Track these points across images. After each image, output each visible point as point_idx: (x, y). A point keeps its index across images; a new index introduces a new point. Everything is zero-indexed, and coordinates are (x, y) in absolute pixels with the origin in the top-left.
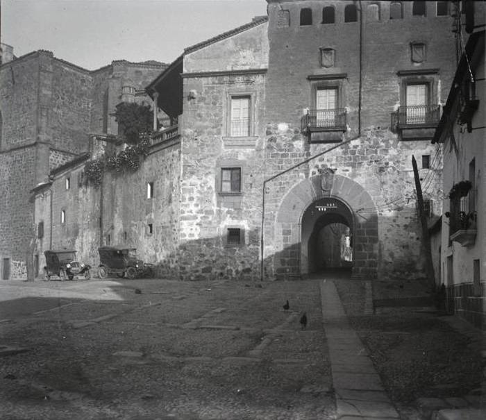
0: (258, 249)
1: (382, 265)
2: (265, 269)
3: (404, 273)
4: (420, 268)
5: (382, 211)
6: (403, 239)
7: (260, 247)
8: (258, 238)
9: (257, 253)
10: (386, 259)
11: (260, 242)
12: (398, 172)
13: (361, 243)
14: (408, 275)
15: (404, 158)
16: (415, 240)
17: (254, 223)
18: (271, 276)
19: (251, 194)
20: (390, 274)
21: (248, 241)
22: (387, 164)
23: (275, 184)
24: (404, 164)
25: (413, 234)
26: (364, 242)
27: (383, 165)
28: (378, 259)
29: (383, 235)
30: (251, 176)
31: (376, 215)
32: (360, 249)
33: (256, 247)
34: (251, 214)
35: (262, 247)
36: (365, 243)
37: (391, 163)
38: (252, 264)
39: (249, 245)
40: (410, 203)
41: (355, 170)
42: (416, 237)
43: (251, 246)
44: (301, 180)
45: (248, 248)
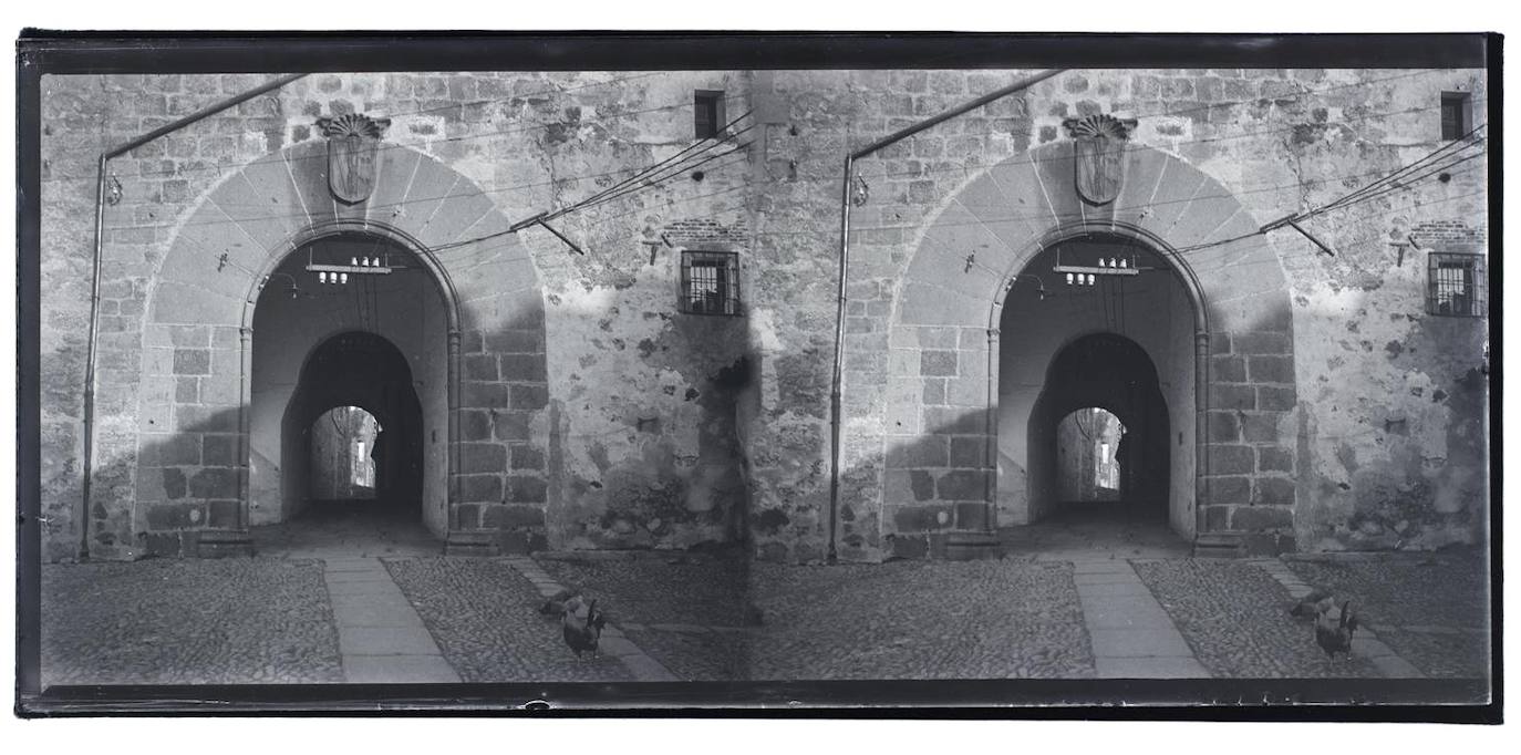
0: (815, 428)
1: (1314, 495)
2: (849, 515)
3: (1392, 526)
4: (1452, 507)
5: (1309, 291)
6: (1383, 397)
7: (825, 424)
8: (819, 384)
9: (815, 445)
10: (1325, 470)
11: (827, 399)
12: (1362, 145)
13: (486, 411)
14: (1407, 534)
15: (1382, 99)
16: (1426, 400)
17: (802, 321)
18: (873, 542)
19: (792, 204)
20: (1342, 529)
21: (776, 395)
22: (1322, 115)
23: (892, 170)
24: (1379, 118)
25: (1419, 378)
26: (492, 403)
27: (1309, 118)
28: (1294, 472)
29: (1313, 380)
30: (793, 132)
31: (539, 301)
32: (483, 432)
33: (810, 419)
34: (791, 285)
35: (835, 424)
36: (501, 411)
37: (1335, 114)
38: (789, 492)
39: (777, 413)
40: (661, 260)
41: (1207, 132)
42: (1430, 391)
43: (788, 418)
44: (999, 159)
45: (774, 427)
